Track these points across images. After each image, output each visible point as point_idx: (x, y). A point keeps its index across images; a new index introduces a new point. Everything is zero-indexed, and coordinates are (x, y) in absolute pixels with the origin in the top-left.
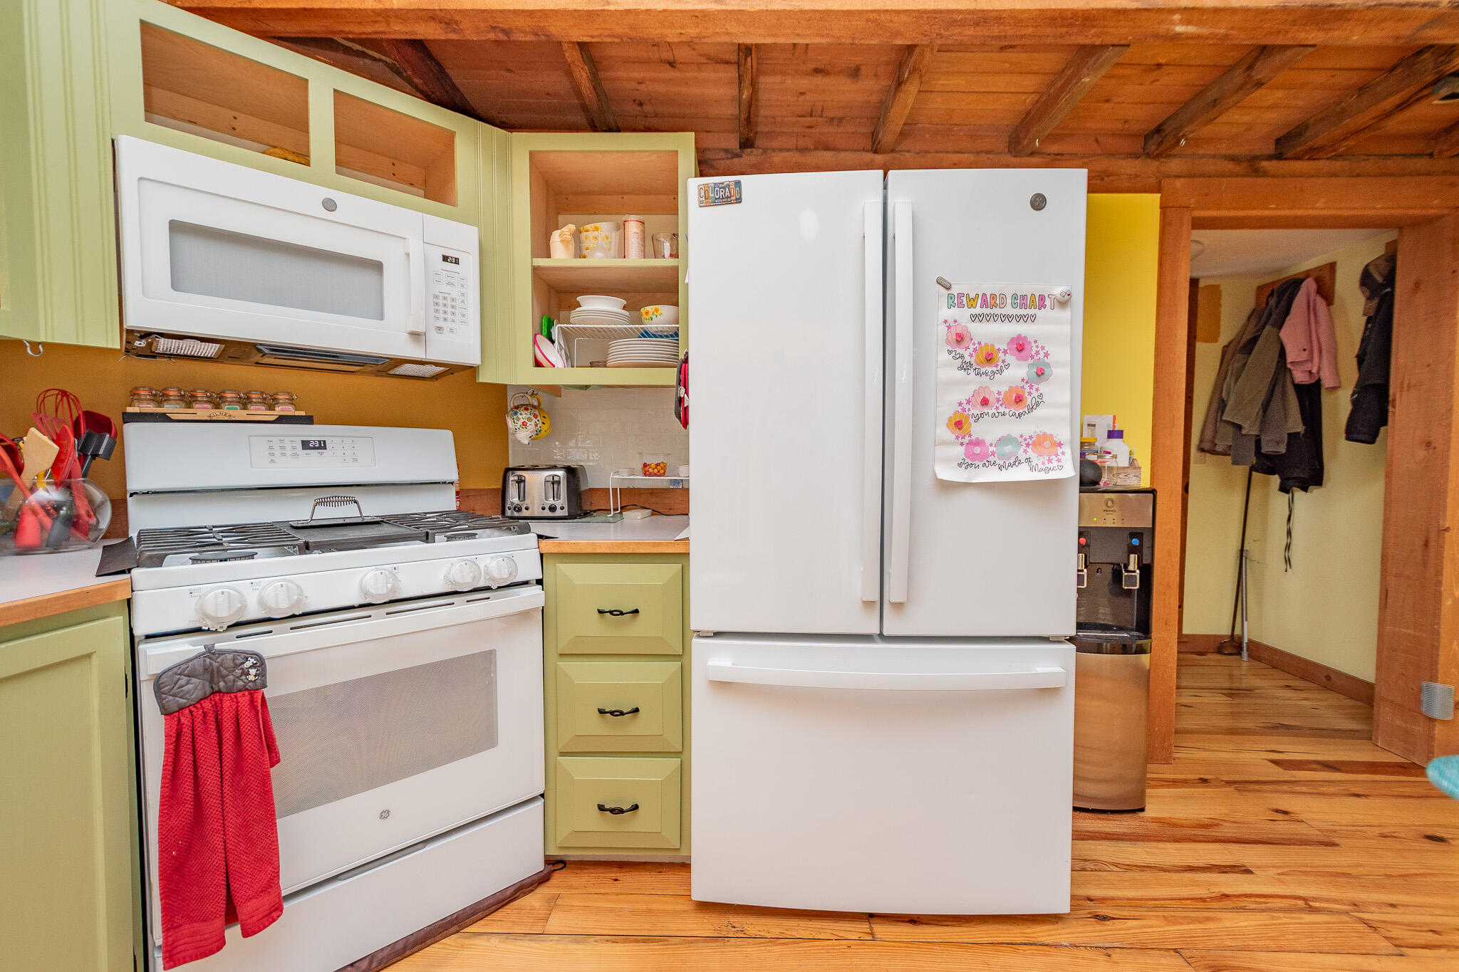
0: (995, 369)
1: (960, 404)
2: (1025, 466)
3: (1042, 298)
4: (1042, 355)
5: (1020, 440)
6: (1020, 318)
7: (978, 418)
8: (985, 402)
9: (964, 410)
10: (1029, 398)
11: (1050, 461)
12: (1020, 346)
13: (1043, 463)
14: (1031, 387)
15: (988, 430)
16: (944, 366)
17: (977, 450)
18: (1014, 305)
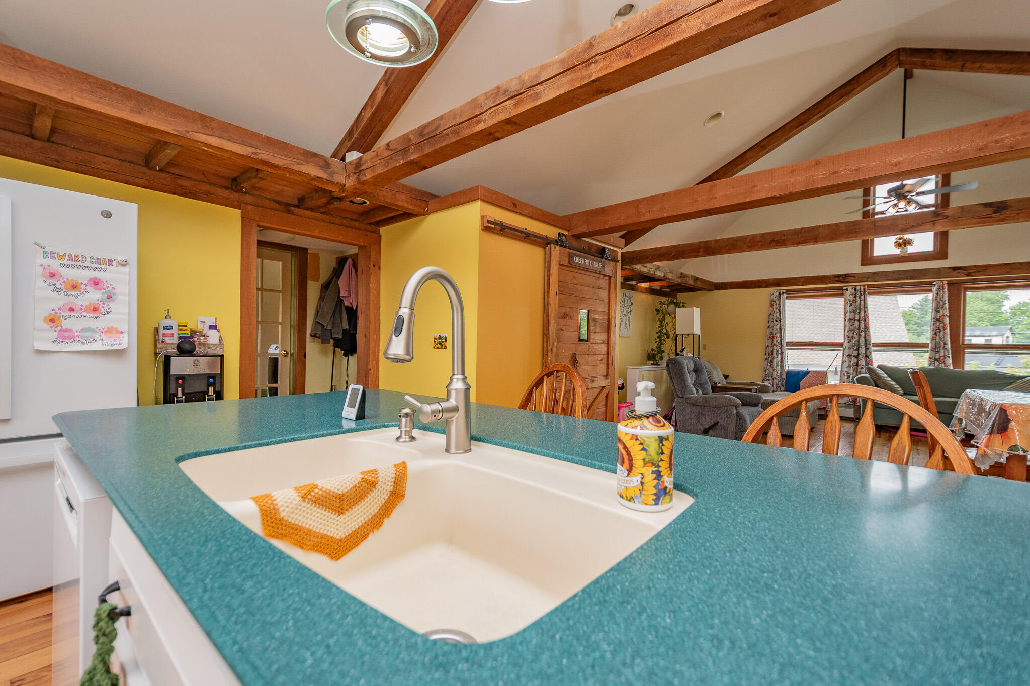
0: (79, 293)
1: (54, 310)
2: (100, 343)
3: (110, 261)
4: (110, 288)
5: (96, 330)
6: (95, 269)
7: (66, 318)
8: (72, 309)
9: (57, 313)
10: (102, 310)
11: (115, 340)
12: (96, 283)
13: (111, 342)
14: (104, 304)
15: (74, 324)
16: (42, 288)
17: (67, 334)
18: (91, 262)
